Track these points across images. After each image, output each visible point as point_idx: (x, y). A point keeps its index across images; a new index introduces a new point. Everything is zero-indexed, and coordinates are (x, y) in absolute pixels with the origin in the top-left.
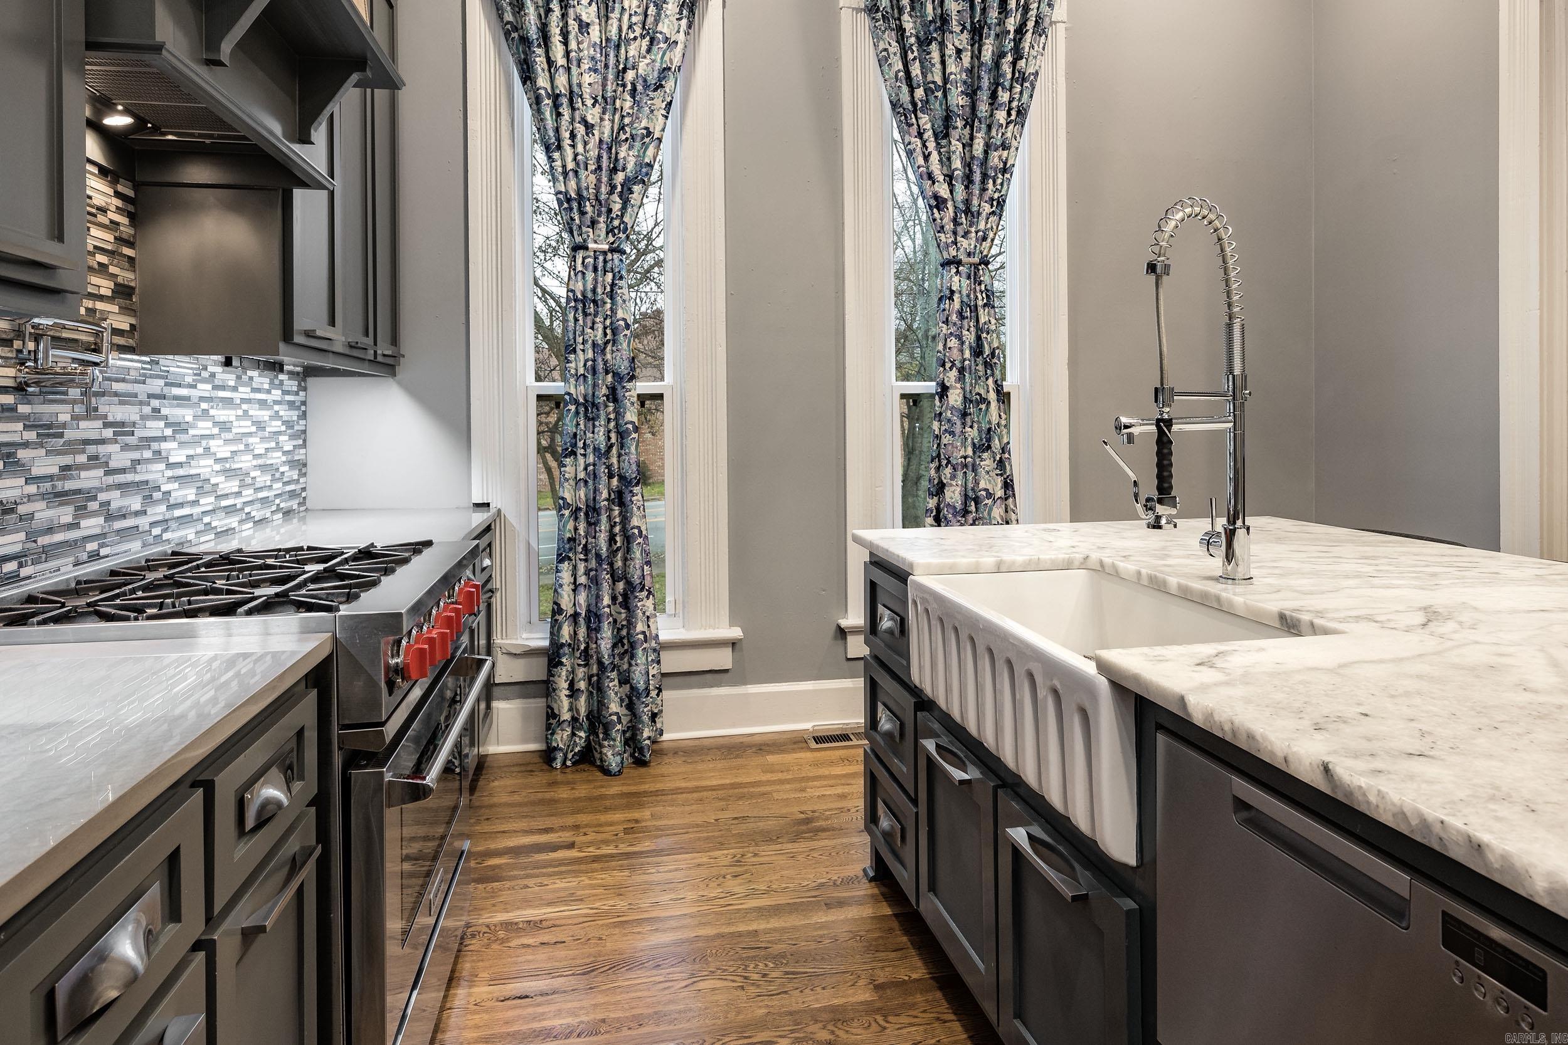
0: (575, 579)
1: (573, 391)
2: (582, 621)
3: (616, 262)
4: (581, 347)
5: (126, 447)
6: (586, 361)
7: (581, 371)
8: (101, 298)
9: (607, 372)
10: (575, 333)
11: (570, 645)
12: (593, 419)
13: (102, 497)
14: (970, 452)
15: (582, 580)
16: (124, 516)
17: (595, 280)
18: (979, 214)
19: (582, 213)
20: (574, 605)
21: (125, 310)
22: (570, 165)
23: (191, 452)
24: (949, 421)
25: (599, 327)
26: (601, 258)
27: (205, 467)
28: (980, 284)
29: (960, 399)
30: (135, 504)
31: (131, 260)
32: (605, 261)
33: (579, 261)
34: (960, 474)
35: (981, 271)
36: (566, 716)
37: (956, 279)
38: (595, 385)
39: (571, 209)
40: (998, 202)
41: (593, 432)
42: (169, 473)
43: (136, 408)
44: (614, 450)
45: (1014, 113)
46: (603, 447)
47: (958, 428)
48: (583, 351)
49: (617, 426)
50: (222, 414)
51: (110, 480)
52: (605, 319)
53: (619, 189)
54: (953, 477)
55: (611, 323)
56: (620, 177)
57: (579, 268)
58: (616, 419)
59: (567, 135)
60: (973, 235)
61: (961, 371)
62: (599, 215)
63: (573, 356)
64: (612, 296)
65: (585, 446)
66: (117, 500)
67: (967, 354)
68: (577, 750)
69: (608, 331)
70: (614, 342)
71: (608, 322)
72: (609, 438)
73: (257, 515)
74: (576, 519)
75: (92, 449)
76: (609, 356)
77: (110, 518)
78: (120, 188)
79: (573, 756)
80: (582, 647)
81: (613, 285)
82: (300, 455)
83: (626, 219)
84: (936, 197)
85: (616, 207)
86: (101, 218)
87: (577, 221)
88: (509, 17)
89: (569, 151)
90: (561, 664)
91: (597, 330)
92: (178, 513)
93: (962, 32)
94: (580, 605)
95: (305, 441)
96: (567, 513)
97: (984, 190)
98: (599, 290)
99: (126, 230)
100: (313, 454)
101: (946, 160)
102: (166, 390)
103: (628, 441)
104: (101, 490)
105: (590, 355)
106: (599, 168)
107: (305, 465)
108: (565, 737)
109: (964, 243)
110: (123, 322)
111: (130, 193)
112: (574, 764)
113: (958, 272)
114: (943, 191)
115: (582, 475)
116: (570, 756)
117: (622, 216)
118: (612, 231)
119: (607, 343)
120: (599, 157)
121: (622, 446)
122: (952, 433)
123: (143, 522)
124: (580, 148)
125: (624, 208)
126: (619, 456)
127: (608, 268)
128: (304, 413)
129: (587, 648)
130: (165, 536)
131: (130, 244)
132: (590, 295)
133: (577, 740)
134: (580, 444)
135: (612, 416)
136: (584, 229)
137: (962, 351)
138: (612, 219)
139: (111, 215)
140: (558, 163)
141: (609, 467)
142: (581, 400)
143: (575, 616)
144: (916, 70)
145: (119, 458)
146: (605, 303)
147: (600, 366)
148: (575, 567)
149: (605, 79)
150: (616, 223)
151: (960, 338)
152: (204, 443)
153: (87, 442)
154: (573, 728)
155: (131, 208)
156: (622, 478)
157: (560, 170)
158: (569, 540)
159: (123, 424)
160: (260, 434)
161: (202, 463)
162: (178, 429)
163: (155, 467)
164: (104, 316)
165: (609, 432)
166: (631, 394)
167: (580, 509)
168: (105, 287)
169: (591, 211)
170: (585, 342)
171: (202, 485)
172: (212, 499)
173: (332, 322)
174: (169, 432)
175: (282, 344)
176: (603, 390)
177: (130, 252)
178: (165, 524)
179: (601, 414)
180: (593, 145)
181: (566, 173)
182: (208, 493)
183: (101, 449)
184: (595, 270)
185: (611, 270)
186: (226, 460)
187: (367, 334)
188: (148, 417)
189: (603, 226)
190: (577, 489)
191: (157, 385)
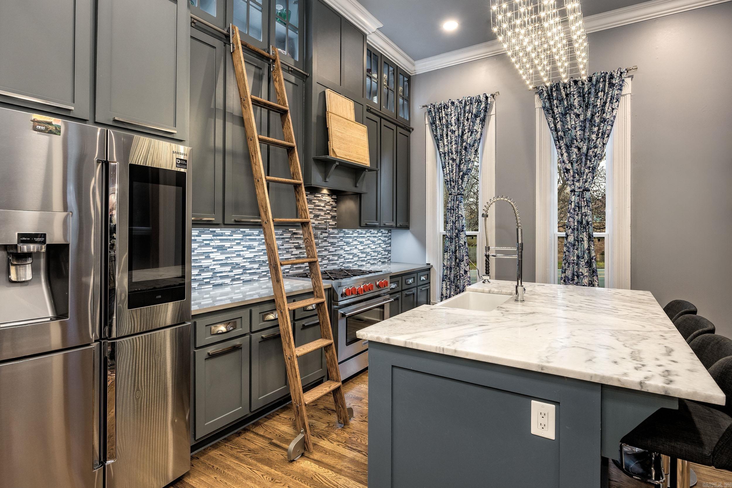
1: (448, 235)
3: (460, 198)
5: (334, 247)
6: (451, 226)
7: (450, 229)
8: (328, 219)
9: (456, 229)
10: (448, 218)
12: (452, 242)
13: (328, 257)
14: (575, 258)
15: (448, 287)
16: (333, 261)
17: (454, 203)
18: (584, 173)
19: (451, 185)
21: (333, 221)
22: (448, 172)
23: (351, 248)
24: (568, 247)
25: (454, 216)
27: (355, 251)
28: (584, 198)
29: (572, 240)
30: (336, 258)
31: (335, 211)
32: (457, 198)
33: (450, 198)
34: (571, 266)
35: (584, 194)
37: (573, 197)
38: (452, 233)
39: (448, 184)
40: (592, 168)
41: (452, 246)
42: (345, 252)
43: (337, 240)
44: (457, 251)
45: (600, 134)
46: (454, 250)
47: (572, 250)
49: (458, 244)
50: (361, 240)
51: (330, 253)
53: (461, 177)
54: (568, 267)
56: (461, 174)
57: (450, 200)
60: (581, 181)
61: (573, 230)
62: (455, 185)
63: (448, 225)
64: (458, 207)
66: (331, 257)
67: (576, 224)
69: (457, 218)
70: (458, 221)
71: (457, 215)
72: (456, 248)
73: (372, 262)
74: (447, 270)
75: (325, 248)
76: (457, 225)
77: (329, 261)
78: (333, 197)
81: (459, 205)
82: (389, 248)
83: (463, 186)
84: (566, 169)
85: (460, 182)
86: (328, 204)
87: (449, 187)
88: (435, 133)
89: (448, 168)
91: (454, 218)
92: (347, 261)
93: (580, 108)
95: (390, 245)
96: (445, 268)
97: (586, 164)
98: (455, 206)
99: (334, 204)
100: (393, 248)
101: (569, 156)
102: (344, 235)
103: (460, 249)
104: (328, 255)
105: (452, 224)
106: (456, 172)
107: (390, 251)
109: (577, 184)
110: (334, 223)
111: (336, 198)
113: (574, 194)
114: (569, 166)
115: (449, 258)
118: (459, 189)
119: (456, 221)
120: (456, 169)
122: (569, 252)
123: (338, 262)
124: (450, 167)
125: (462, 183)
126: (459, 253)
128: (390, 238)
130: (343, 265)
131: (335, 207)
132: (452, 208)
134: (448, 249)
135: (457, 242)
136: (451, 189)
137: (574, 223)
139: (330, 203)
140: (445, 171)
141: (456, 256)
142: (449, 237)
144: (559, 126)
145: (332, 249)
146: (456, 210)
147: (454, 227)
149: (458, 146)
150: (460, 187)
151: (573, 218)
152: (355, 246)
153: (324, 246)
155: (336, 200)
157: (445, 173)
158: (445, 275)
159: (333, 243)
160: (374, 244)
161: (354, 250)
162: (348, 243)
163: (341, 251)
164: (329, 222)
165: (456, 246)
166: (462, 235)
167: (448, 267)
168: (329, 217)
169: (453, 184)
170: (450, 221)
171: (354, 255)
172: (357, 258)
173: (377, 220)
174: (345, 244)
175: (359, 227)
176: (455, 234)
177: (335, 209)
178: (344, 263)
179: (454, 241)
180: (454, 165)
181: (447, 174)
182: (356, 257)
183: (327, 248)
184: (454, 201)
185: (458, 200)
186: (362, 250)
187: (393, 221)
188: (339, 241)
189: (456, 188)
190: (447, 262)
191: (342, 235)
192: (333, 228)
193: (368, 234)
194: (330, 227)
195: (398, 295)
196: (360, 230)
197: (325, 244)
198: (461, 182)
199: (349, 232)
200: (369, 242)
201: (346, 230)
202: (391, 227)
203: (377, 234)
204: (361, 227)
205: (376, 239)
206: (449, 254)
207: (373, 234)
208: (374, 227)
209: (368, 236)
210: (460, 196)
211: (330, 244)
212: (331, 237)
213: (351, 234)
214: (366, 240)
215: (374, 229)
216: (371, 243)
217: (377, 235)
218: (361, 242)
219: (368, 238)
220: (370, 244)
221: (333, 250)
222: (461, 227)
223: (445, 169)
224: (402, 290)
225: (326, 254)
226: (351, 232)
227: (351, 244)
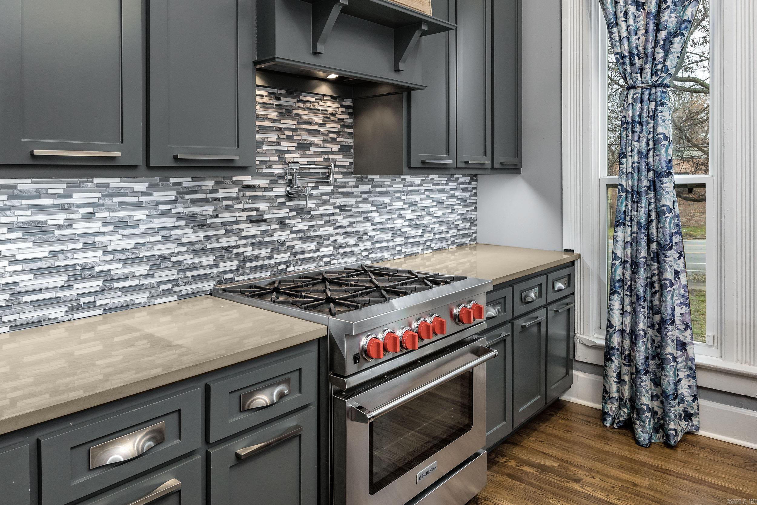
0: (623, 307)
1: (624, 183)
2: (626, 335)
3: (659, 94)
4: (630, 154)
5: (346, 217)
6: (633, 163)
7: (630, 170)
9: (649, 171)
10: (626, 145)
11: (618, 349)
12: (637, 202)
13: (332, 238)
15: (628, 308)
16: (345, 247)
17: (642, 108)
19: (632, 64)
20: (622, 323)
22: (624, 34)
23: (389, 217)
25: (644, 141)
26: (647, 93)
27: (397, 224)
30: (352, 241)
31: (351, 134)
32: (650, 94)
33: (630, 97)
36: (616, 395)
38: (639, 180)
39: (624, 63)
41: (637, 211)
42: (374, 227)
43: (354, 199)
44: (654, 224)
46: (643, 221)
48: (631, 156)
49: (656, 207)
51: (337, 231)
52: (648, 134)
53: (662, 43)
55: (653, 137)
56: (663, 34)
57: (630, 101)
58: (656, 202)
59: (622, 14)
62: (646, 64)
63: (624, 160)
64: (654, 117)
65: (631, 220)
66: (341, 240)
68: (621, 419)
69: (651, 143)
70: (655, 149)
71: (651, 136)
72: (650, 216)
74: (624, 267)
76: (651, 160)
77: (337, 247)
78: (344, 103)
79: (618, 422)
80: (627, 353)
81: (655, 110)
82: (472, 215)
83: (668, 63)
86: (332, 118)
87: (629, 71)
89: (623, 26)
90: (612, 360)
91: (642, 143)
92: (378, 245)
94: (626, 325)
95: (476, 208)
96: (617, 263)
98: (645, 115)
102: (372, 189)
103: (662, 219)
104: (332, 235)
105: (636, 159)
106: (647, 32)
107: (476, 220)
108: (613, 408)
110: (346, 162)
111: (350, 104)
112: (619, 428)
115: (628, 239)
116: (616, 421)
117: (665, 60)
118: (656, 73)
119: (649, 151)
120: (647, 24)
121: (658, 222)
123: (357, 249)
124: (631, 21)
126: (657, 228)
127: (652, 98)
128: (476, 193)
129: (629, 355)
130: (369, 256)
131: (350, 126)
132: (637, 119)
133: (622, 413)
134: (628, 218)
135: (652, 201)
136: (634, 75)
138: (656, 64)
139: (338, 116)
140: (616, 34)
141: (649, 235)
142: (629, 190)
143: (622, 331)
145: (342, 220)
146: (648, 123)
147: (643, 165)
148: (623, 299)
150: (659, 67)
152: (397, 212)
153: (324, 215)
154: (620, 404)
155: (351, 111)
156: (659, 244)
157: (617, 38)
158: (618, 281)
159: (344, 206)
160: (439, 206)
161: (395, 222)
162: (380, 206)
163: (364, 225)
164: (334, 160)
165: (649, 211)
166: (668, 185)
167: (626, 262)
168: (335, 147)
169: (638, 62)
170: (632, 151)
171: (396, 232)
172: (403, 239)
173: (448, 153)
174: (374, 208)
175: (405, 169)
176: (645, 183)
177: (351, 130)
178: (370, 250)
179: (644, 199)
180: (641, 18)
181: (621, 40)
182: (399, 236)
183: (332, 218)
184: (642, 101)
185: (655, 100)
186: (413, 220)
187: (485, 154)
188: (360, 202)
189: (649, 71)
190: (625, 248)
191: (366, 188)
192: (343, 174)
193: (427, 186)
194: (336, 170)
195: (504, 332)
196: (408, 178)
197: (324, 209)
198: (661, 55)
199: (383, 182)
200: (429, 202)
201: (376, 178)
202: (481, 168)
203: (446, 184)
204: (412, 170)
205: (444, 196)
206: (629, 230)
207: (439, 184)
208: (441, 169)
209: (426, 190)
210: (659, 89)
211: (337, 211)
212: (339, 193)
213: (388, 186)
214: (422, 199)
215: (440, 175)
216: (434, 204)
217: (447, 187)
218: (411, 204)
219: (427, 193)
220: (432, 207)
221: (346, 222)
222: (664, 164)
223: (615, 29)
224: (514, 318)
225: (330, 233)
226: (387, 181)
227: (388, 208)
